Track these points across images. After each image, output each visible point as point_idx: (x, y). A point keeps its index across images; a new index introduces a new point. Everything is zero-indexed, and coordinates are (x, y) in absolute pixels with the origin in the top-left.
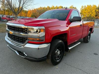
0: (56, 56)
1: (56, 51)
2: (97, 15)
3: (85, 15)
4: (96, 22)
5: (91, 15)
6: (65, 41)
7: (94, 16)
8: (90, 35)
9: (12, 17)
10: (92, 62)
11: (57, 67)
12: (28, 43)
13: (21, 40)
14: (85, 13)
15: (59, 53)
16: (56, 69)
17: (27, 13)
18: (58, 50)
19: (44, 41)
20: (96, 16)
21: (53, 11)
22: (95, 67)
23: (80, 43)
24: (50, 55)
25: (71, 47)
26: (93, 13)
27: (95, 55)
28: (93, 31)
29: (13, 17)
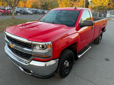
0: (65, 68)
1: (65, 63)
2: (110, 4)
3: (96, 4)
4: (109, 13)
5: (103, 4)
6: (75, 49)
7: (107, 5)
8: (101, 35)
9: (8, 9)
10: (103, 70)
11: (66, 80)
12: (33, 60)
13: (24, 56)
14: (96, 1)
15: (68, 64)
16: (65, 83)
17: (26, 3)
18: (66, 61)
19: (52, 57)
20: (108, 5)
21: (59, 11)
22: (106, 77)
23: (90, 47)
24: (59, 70)
25: (81, 55)
26: (105, 1)
27: (106, 62)
28: (105, 30)
29: (10, 9)
